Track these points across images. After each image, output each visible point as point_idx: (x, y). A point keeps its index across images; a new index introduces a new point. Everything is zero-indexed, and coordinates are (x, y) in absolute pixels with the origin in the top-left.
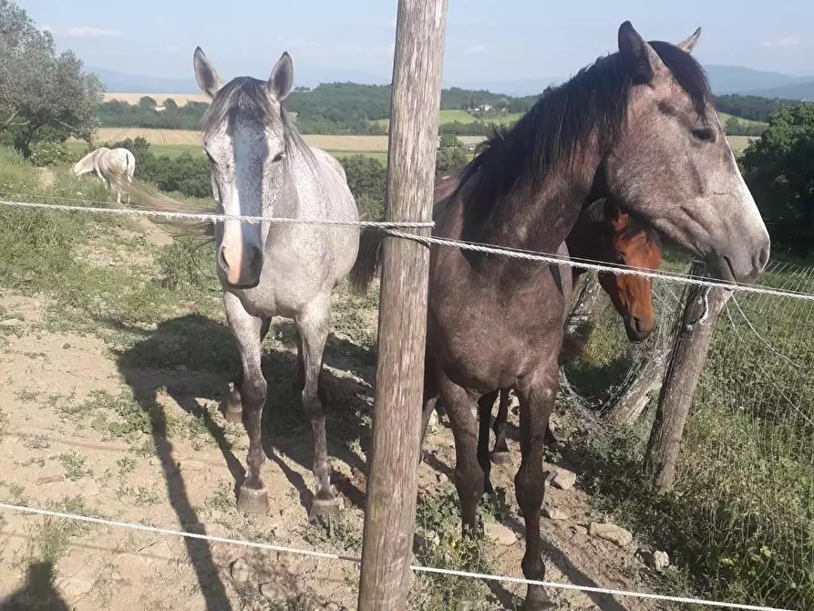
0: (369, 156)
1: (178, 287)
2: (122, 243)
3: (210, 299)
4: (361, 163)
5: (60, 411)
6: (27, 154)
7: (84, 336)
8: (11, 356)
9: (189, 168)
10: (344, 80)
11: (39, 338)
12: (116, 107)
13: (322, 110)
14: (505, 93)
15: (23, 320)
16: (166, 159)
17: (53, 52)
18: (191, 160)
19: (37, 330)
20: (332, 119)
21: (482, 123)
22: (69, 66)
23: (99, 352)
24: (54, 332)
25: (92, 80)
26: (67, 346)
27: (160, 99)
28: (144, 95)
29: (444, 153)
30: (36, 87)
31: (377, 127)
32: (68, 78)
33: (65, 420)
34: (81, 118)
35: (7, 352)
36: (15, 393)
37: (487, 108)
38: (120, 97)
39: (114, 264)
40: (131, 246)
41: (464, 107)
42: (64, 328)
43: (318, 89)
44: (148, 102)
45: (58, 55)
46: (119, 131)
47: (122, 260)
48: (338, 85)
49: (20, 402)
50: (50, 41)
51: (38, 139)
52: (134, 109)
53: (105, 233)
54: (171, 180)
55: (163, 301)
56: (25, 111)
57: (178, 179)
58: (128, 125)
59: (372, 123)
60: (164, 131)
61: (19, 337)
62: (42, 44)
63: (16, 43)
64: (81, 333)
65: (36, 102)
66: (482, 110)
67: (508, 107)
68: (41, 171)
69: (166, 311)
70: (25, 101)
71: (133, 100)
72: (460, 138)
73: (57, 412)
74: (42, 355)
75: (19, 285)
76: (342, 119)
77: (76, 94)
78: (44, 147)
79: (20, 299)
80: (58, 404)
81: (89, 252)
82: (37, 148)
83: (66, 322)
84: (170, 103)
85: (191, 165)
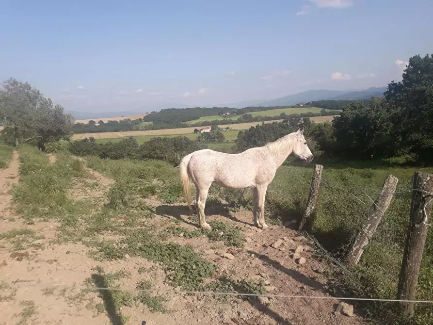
0: (183, 136)
1: (117, 208)
2: (88, 186)
3: (133, 212)
4: (181, 139)
5: (68, 299)
6: (43, 149)
7: (76, 243)
8: (38, 264)
9: (111, 148)
10: (170, 108)
11: (53, 249)
12: (79, 125)
13: (163, 119)
14: (234, 107)
15: (44, 238)
16: (101, 145)
17: (52, 106)
18: (112, 144)
19: (52, 244)
20: (167, 123)
21: (227, 120)
22: (59, 111)
23: (84, 253)
24: (60, 244)
25: (69, 116)
26: (68, 253)
27: (97, 121)
28: (90, 120)
29: (213, 132)
30: (45, 121)
31: (185, 124)
32: (59, 116)
33: (71, 304)
34: (65, 132)
35: (37, 262)
36: (42, 290)
37: (228, 114)
38: (80, 121)
39: (85, 197)
40: (92, 187)
41: (219, 114)
42: (66, 240)
43: (161, 112)
44: (92, 123)
45: (54, 107)
46: (81, 135)
47: (89, 195)
48: (168, 110)
49: (45, 296)
50: (50, 103)
51: (48, 141)
52: (87, 126)
53: (80, 181)
54: (104, 153)
55: (112, 217)
56: (41, 131)
57: (107, 152)
58: (84, 132)
59: (183, 123)
60: (100, 133)
61: (43, 250)
62: (47, 103)
63: (35, 104)
64: (75, 242)
65: (46, 127)
66: (226, 114)
67: (236, 113)
68: (50, 156)
69: (113, 222)
70: (41, 127)
71: (86, 122)
72: (218, 126)
73: (66, 301)
74: (56, 261)
75: (42, 215)
76: (171, 123)
77: (63, 122)
78: (50, 145)
79: (42, 224)
80: (66, 295)
81: (73, 193)
82: (47, 146)
83: (66, 236)
84: (101, 122)
85: (111, 146)
